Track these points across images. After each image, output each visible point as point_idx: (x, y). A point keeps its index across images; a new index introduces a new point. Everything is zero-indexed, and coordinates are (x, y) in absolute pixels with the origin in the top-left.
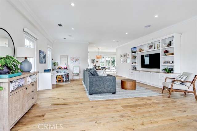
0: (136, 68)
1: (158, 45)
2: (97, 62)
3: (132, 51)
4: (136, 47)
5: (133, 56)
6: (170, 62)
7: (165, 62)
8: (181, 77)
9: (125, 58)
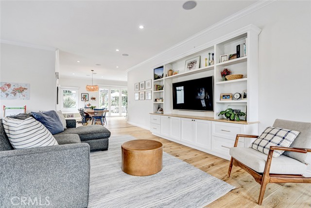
0: (162, 110)
1: (206, 59)
2: (94, 99)
3: (155, 75)
4: (162, 67)
5: (157, 86)
6: (235, 96)
7: (224, 96)
8: (274, 132)
9: (142, 91)
